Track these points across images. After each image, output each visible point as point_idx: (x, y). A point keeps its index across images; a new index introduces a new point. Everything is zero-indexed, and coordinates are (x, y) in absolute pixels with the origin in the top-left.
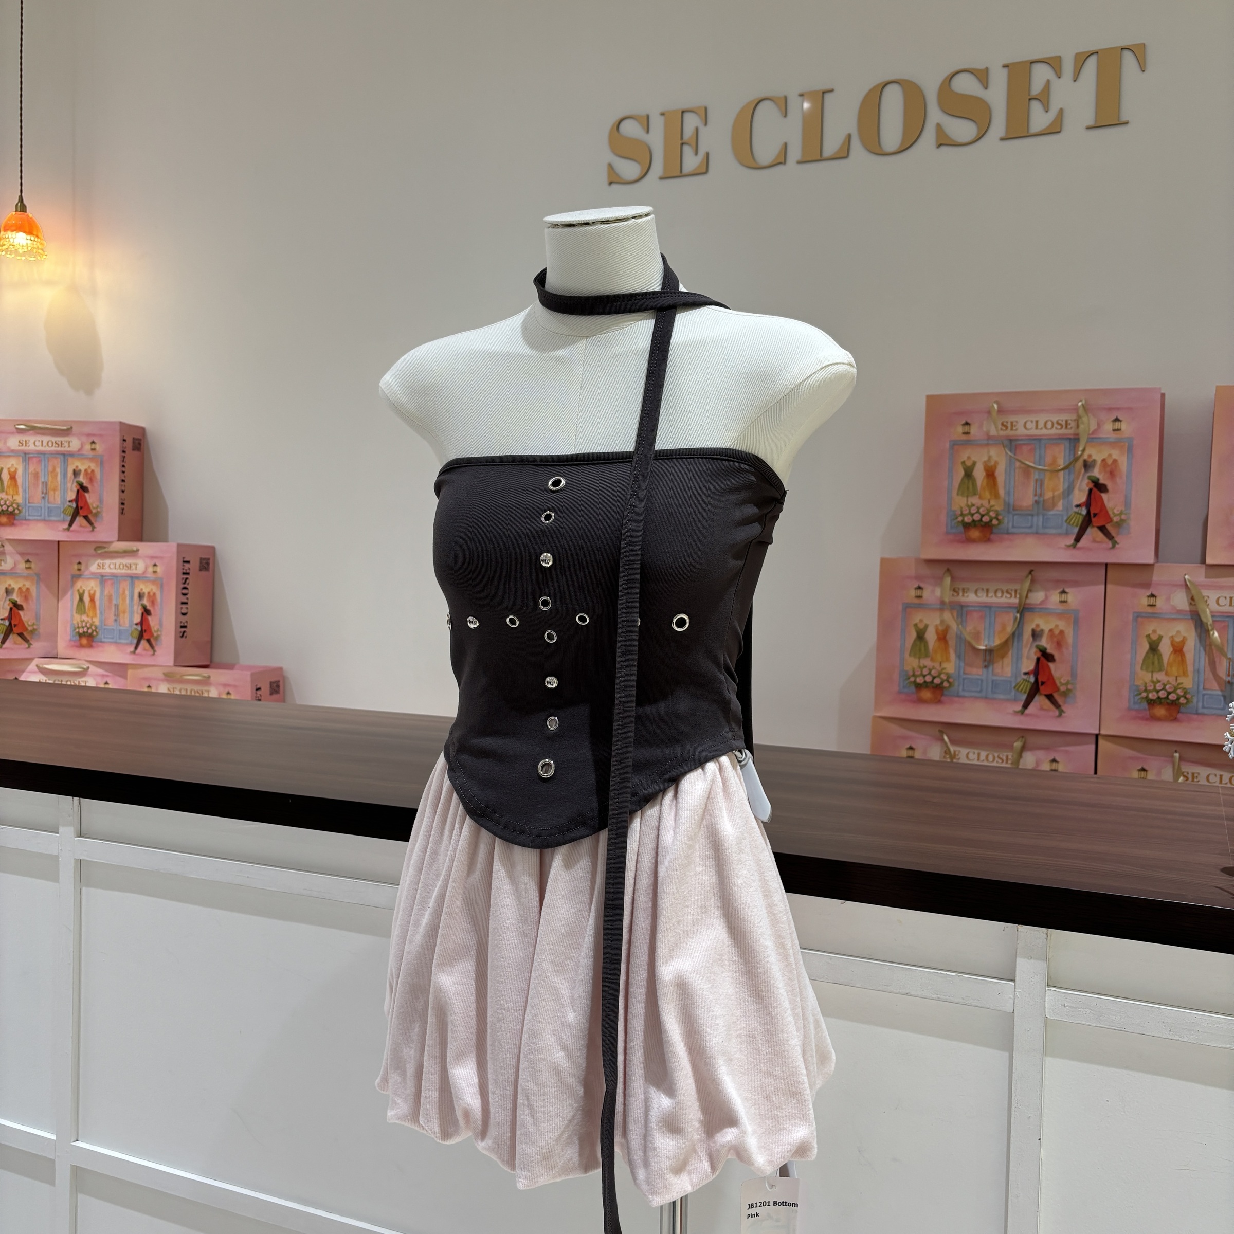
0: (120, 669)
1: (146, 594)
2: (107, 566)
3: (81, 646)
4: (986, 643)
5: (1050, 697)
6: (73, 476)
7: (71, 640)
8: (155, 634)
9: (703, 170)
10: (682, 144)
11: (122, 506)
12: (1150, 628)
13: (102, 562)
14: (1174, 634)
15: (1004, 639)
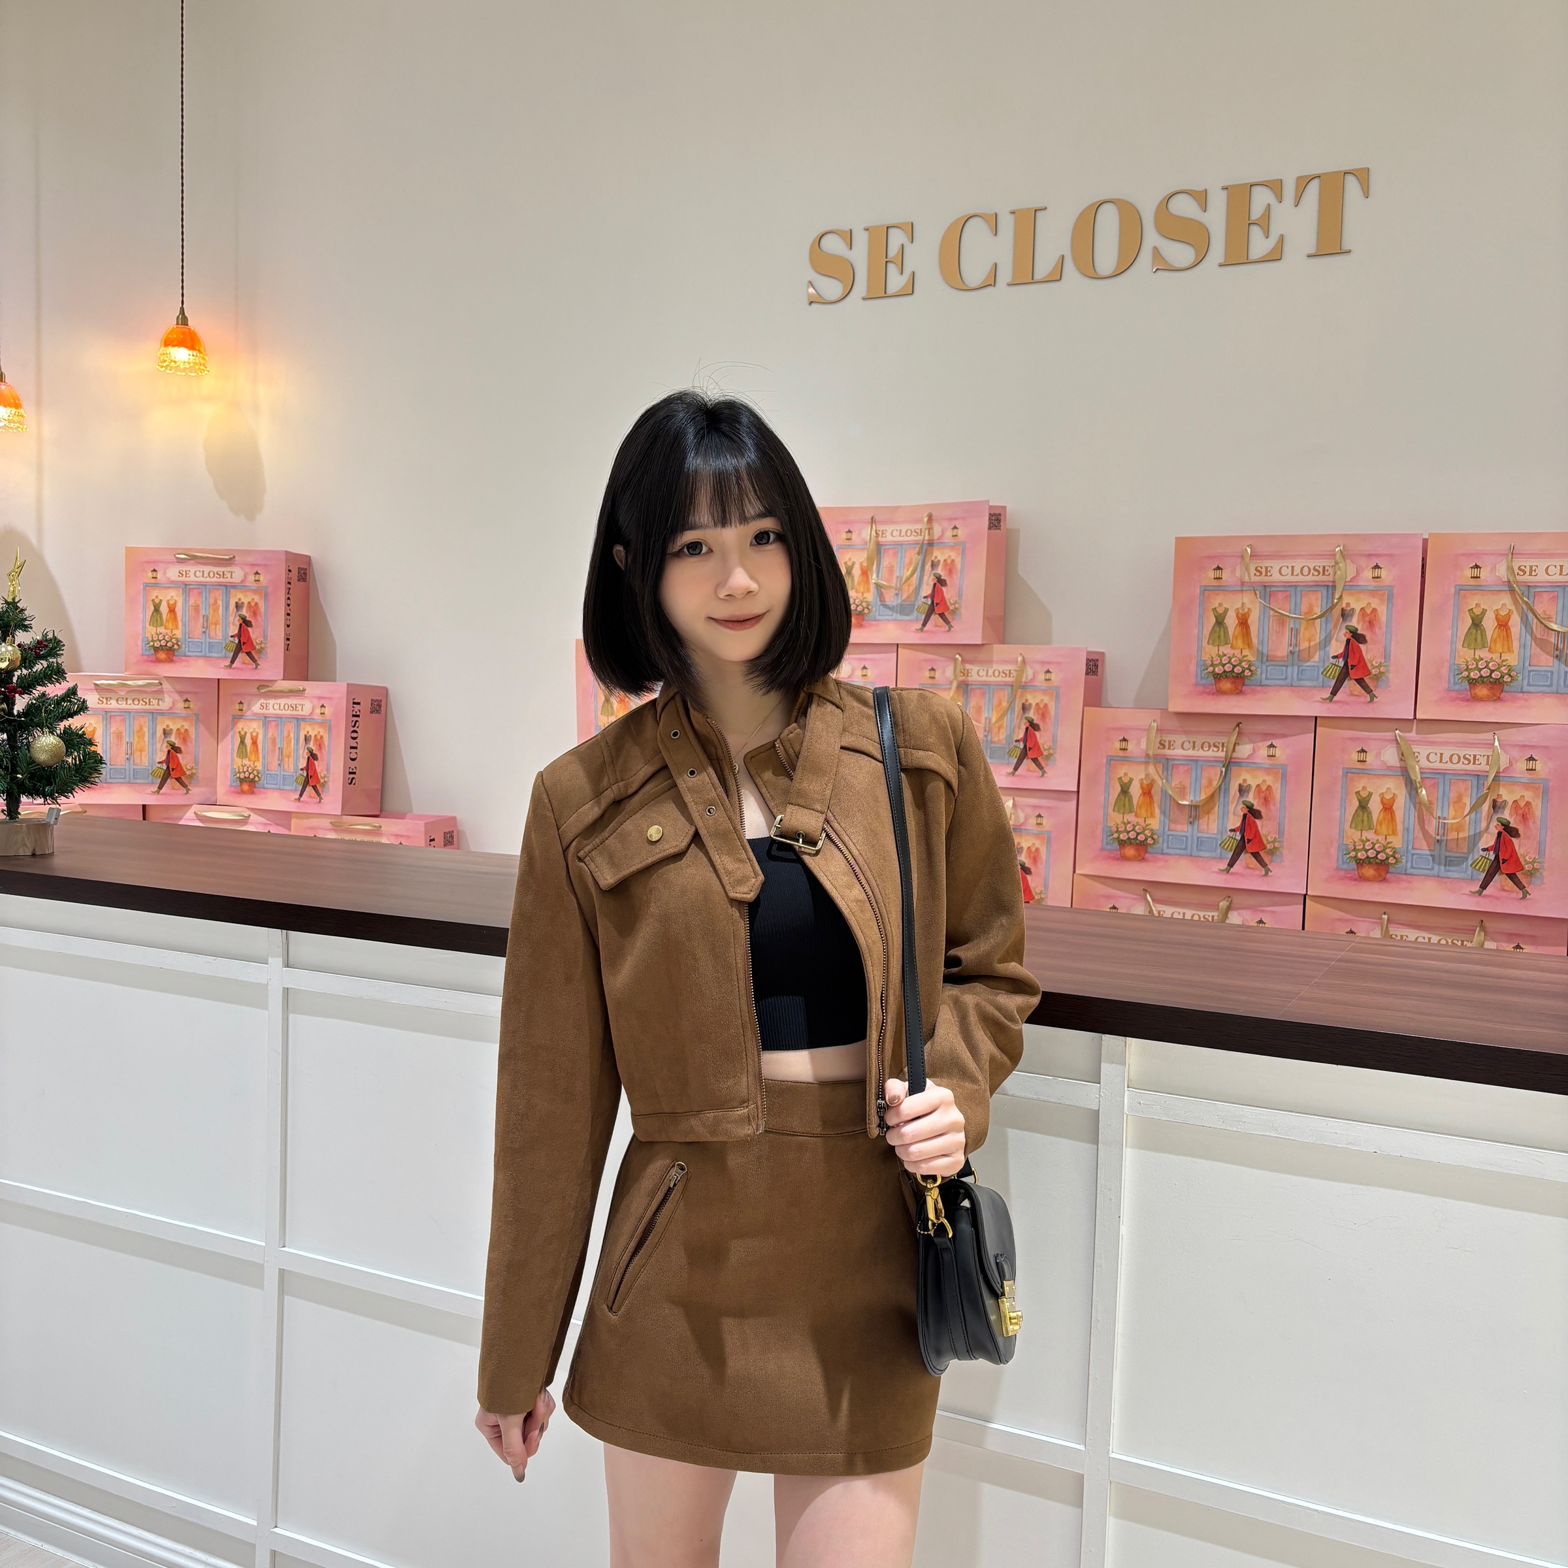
0: (285, 817)
1: (313, 736)
2: (271, 707)
3: (243, 792)
4: (1192, 798)
5: (1256, 855)
6: (235, 610)
7: (231, 786)
8: (322, 781)
9: (909, 290)
10: (886, 262)
11: (288, 642)
12: (1360, 784)
13: (265, 702)
14: (1384, 791)
15: (1209, 793)
